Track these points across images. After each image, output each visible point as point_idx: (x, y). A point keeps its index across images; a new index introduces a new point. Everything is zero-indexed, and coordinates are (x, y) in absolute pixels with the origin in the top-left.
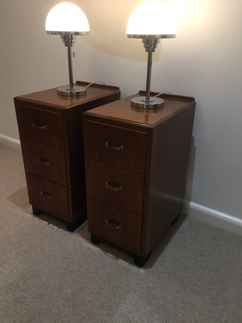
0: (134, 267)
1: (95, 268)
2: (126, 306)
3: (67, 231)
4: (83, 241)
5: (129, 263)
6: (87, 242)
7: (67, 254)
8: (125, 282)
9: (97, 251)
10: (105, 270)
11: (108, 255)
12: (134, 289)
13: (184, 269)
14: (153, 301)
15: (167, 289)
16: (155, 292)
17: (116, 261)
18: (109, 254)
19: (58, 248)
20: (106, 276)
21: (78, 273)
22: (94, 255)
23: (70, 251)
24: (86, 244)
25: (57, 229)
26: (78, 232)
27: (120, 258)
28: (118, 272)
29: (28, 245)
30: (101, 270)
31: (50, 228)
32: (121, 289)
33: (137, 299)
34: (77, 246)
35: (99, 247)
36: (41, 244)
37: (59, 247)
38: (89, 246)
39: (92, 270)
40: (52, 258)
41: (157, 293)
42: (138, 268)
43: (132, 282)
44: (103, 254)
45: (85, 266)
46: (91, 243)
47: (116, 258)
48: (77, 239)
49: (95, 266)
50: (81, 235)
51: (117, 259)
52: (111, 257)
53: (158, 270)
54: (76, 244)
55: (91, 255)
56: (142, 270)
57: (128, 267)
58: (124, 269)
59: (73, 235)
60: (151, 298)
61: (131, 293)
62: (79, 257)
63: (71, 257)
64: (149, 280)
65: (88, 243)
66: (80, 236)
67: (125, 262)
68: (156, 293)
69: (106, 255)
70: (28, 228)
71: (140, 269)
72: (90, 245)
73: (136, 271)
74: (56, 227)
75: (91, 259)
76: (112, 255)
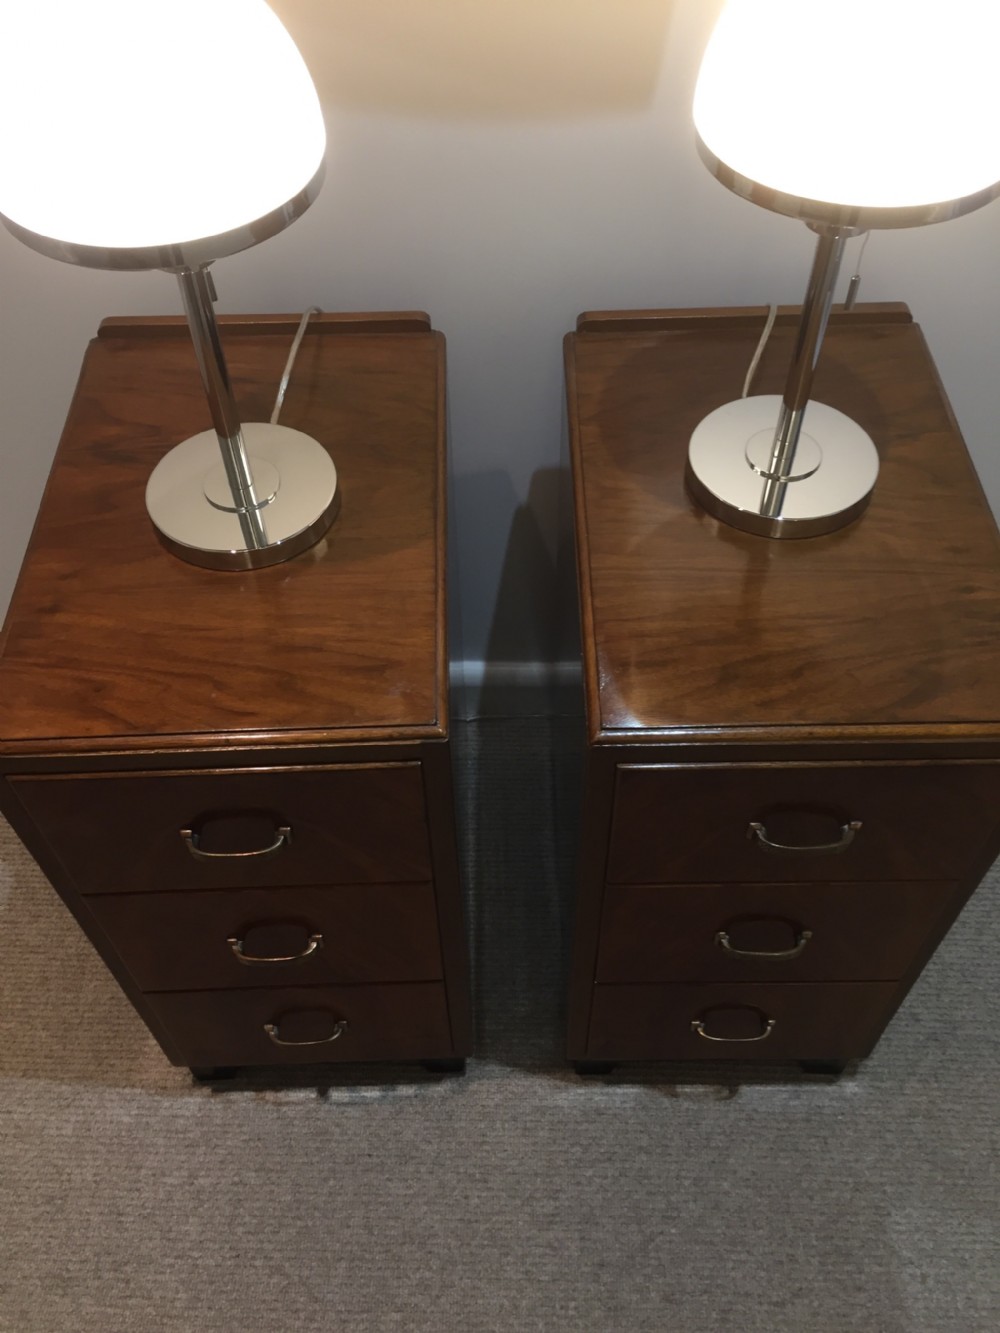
0: (815, 1088)
1: (693, 1189)
2: (918, 1272)
3: (438, 1080)
4: (540, 1091)
5: (786, 1081)
6: (558, 1082)
7: (538, 1195)
8: (838, 1178)
9: (632, 1104)
10: (735, 1172)
11: (688, 1096)
12: (888, 1189)
13: (965, 986)
14: (976, 1190)
15: (981, 1112)
16: (955, 1152)
17: (737, 1107)
18: (688, 1089)
19: (477, 1194)
20: (761, 1196)
21: (652, 1254)
22: (642, 1132)
23: (536, 1175)
24: (564, 1095)
25: (384, 1097)
26: (482, 1057)
27: (739, 1084)
28: (783, 1150)
29: (344, 1264)
30: (725, 1184)
31: (351, 1111)
32: (848, 1217)
33: (930, 1220)
34: (543, 1129)
35: (627, 1083)
36: (391, 1223)
37: (480, 1185)
38: (582, 1098)
39: (691, 1205)
40: (504, 1260)
41: (963, 1149)
42: (830, 1082)
43: (857, 1161)
44: (666, 1102)
45: (651, 1206)
46: (578, 1076)
47: (726, 1093)
48: (510, 1096)
49: (687, 1183)
50: (508, 1065)
51: (733, 1092)
52: (706, 1095)
53: (896, 1046)
54: (528, 1125)
55: (628, 1136)
56: (850, 1087)
57: (796, 1103)
58: (791, 1122)
59: (474, 1086)
60: (961, 1182)
61: (893, 1212)
62: (598, 1180)
63: (567, 1203)
64: (903, 1113)
65: (566, 1087)
66: (509, 1069)
67: (769, 1088)
68: (961, 1153)
69: (681, 1099)
70: (251, 1177)
71: (838, 1083)
72: (581, 1091)
73: (834, 1103)
74: (372, 1093)
75: (644, 1157)
76: (701, 1089)
